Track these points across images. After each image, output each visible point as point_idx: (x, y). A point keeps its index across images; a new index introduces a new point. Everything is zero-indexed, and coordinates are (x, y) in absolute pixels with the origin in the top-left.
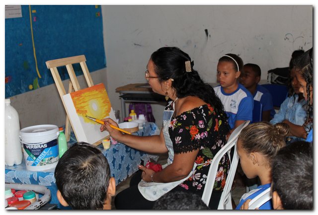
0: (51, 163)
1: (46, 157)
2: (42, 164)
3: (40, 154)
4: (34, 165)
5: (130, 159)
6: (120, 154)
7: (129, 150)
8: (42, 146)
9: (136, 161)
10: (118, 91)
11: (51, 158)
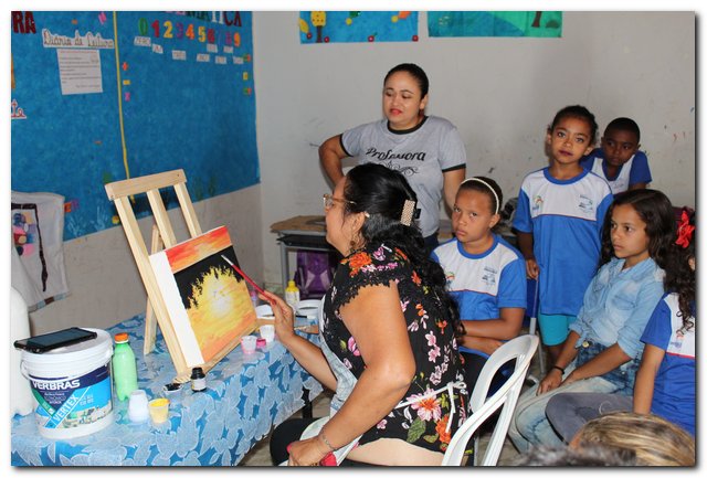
0: (91, 421)
1: (77, 409)
2: (69, 424)
3: (63, 402)
4: (51, 425)
5: (278, 390)
6: (257, 384)
7: (277, 373)
8: (68, 385)
9: (292, 392)
10: (275, 229)
11: (90, 411)
